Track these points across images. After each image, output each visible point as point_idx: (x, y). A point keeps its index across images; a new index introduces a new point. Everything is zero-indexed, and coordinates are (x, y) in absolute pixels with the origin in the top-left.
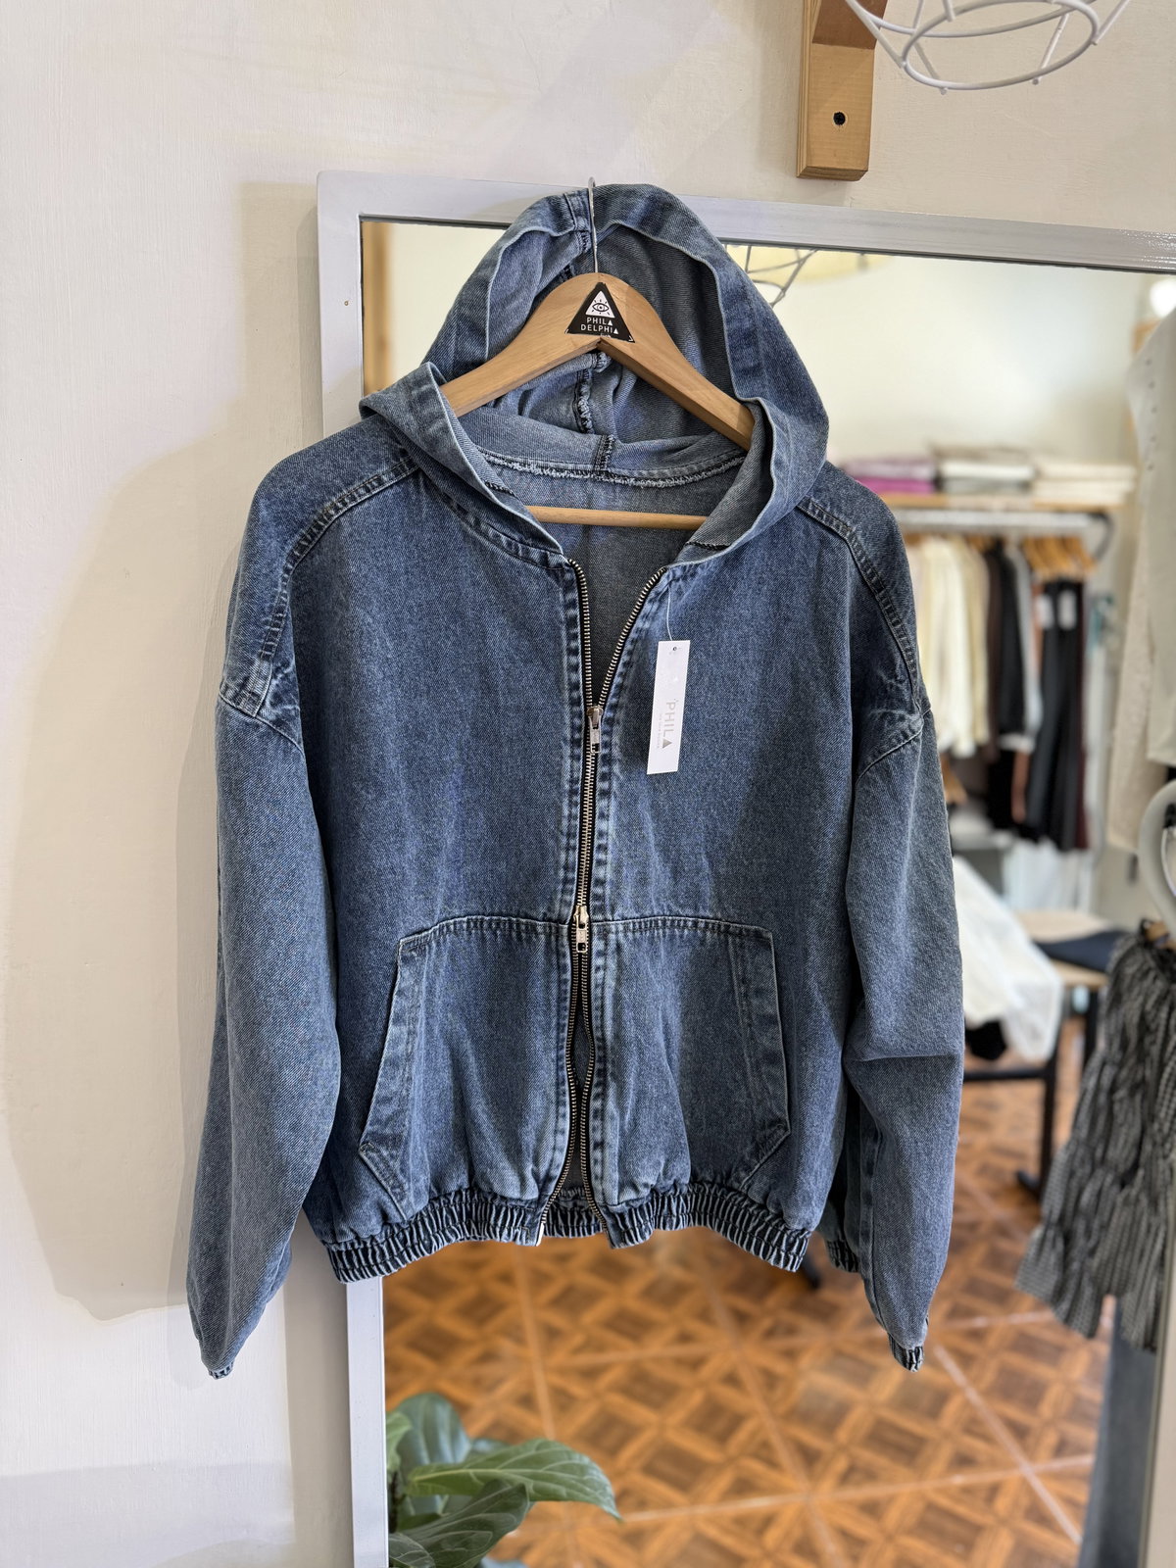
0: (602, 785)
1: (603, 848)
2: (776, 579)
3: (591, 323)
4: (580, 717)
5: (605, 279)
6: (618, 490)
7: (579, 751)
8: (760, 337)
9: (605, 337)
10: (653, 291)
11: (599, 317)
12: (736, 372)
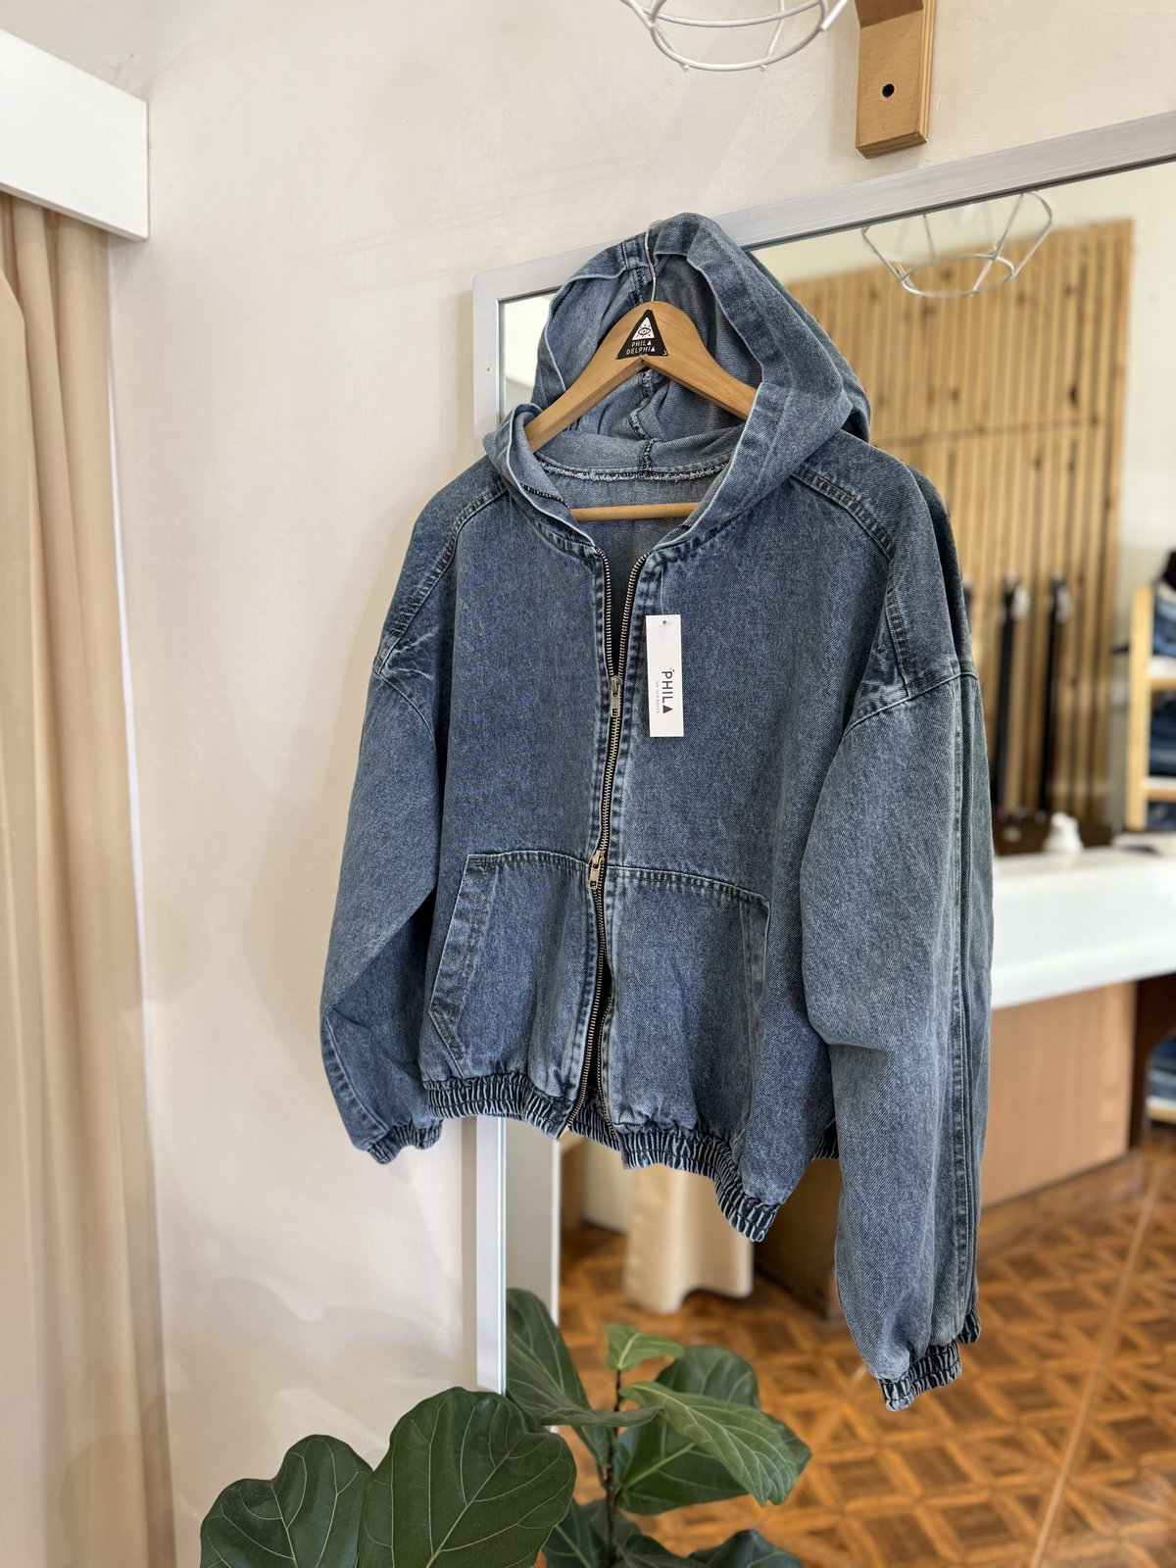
0: (624, 746)
3: (634, 346)
5: (653, 305)
8: (769, 325)
9: (644, 357)
11: (641, 340)
12: (763, 362)
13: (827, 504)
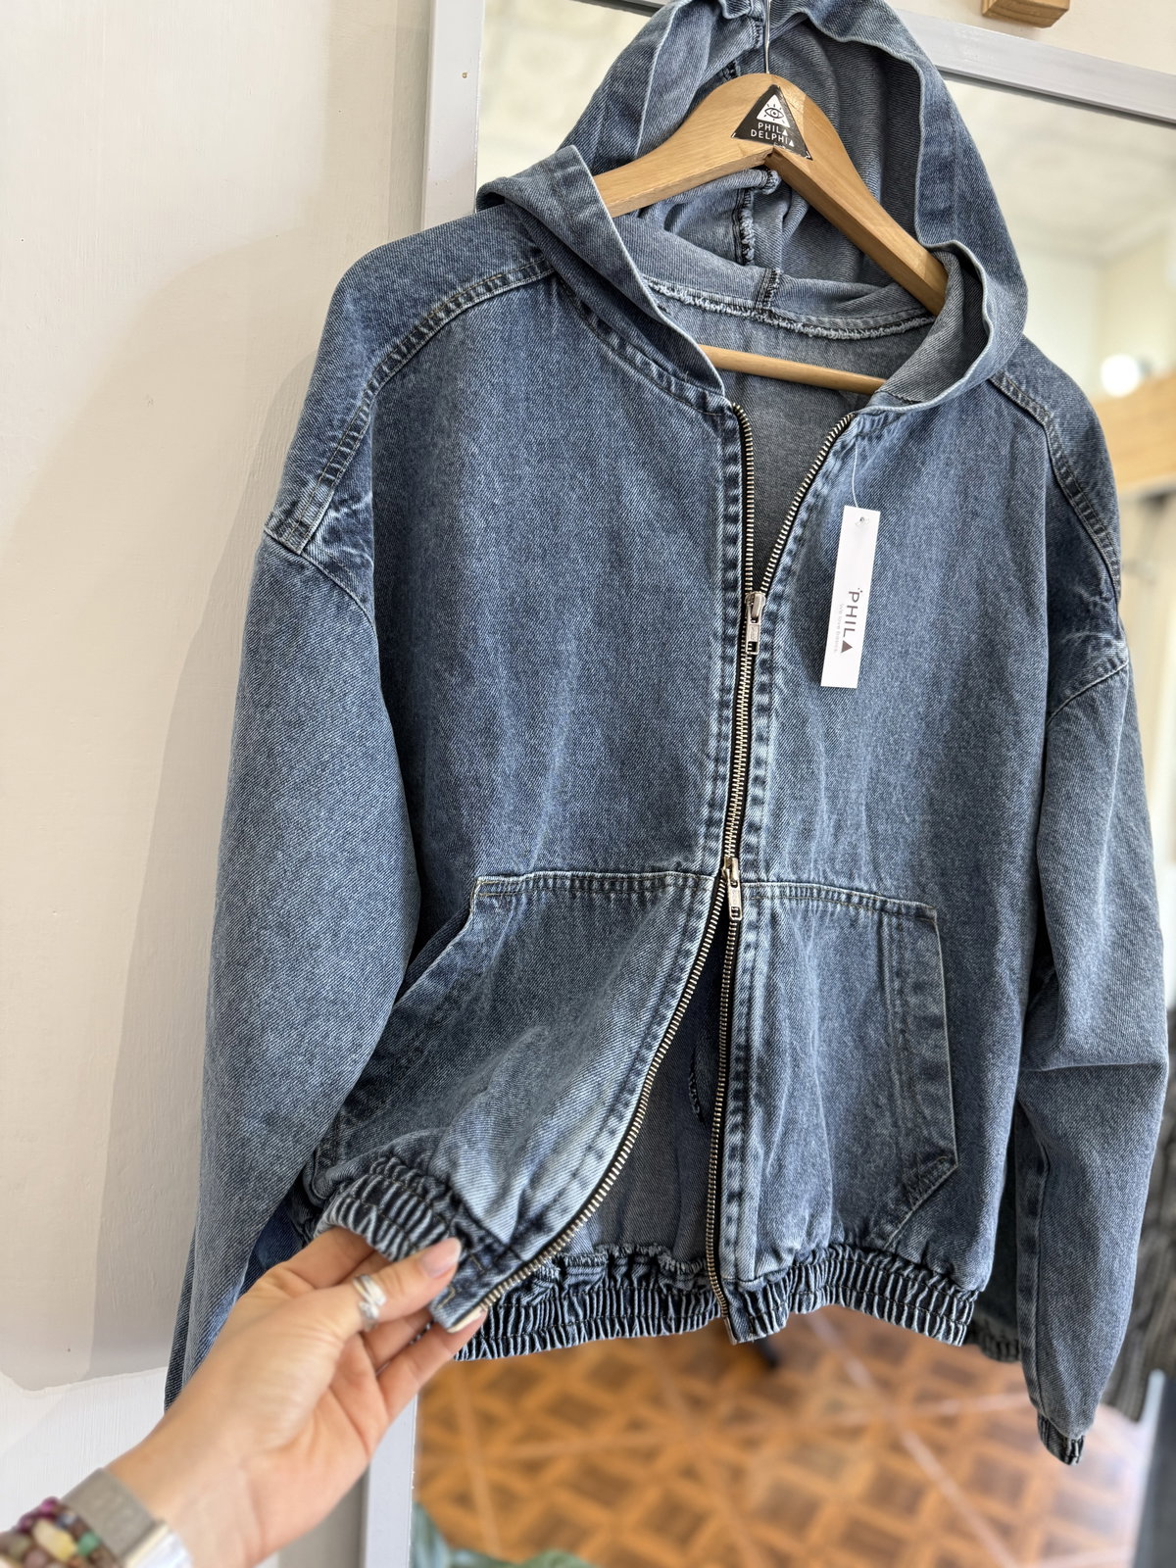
0: (760, 699)
1: (760, 781)
2: (964, 463)
3: (763, 129)
4: (735, 606)
5: (779, 82)
6: (781, 334)
7: (733, 651)
8: (958, 171)
9: (778, 148)
10: (833, 105)
11: (772, 124)
12: (922, 215)
13: (1019, 415)
